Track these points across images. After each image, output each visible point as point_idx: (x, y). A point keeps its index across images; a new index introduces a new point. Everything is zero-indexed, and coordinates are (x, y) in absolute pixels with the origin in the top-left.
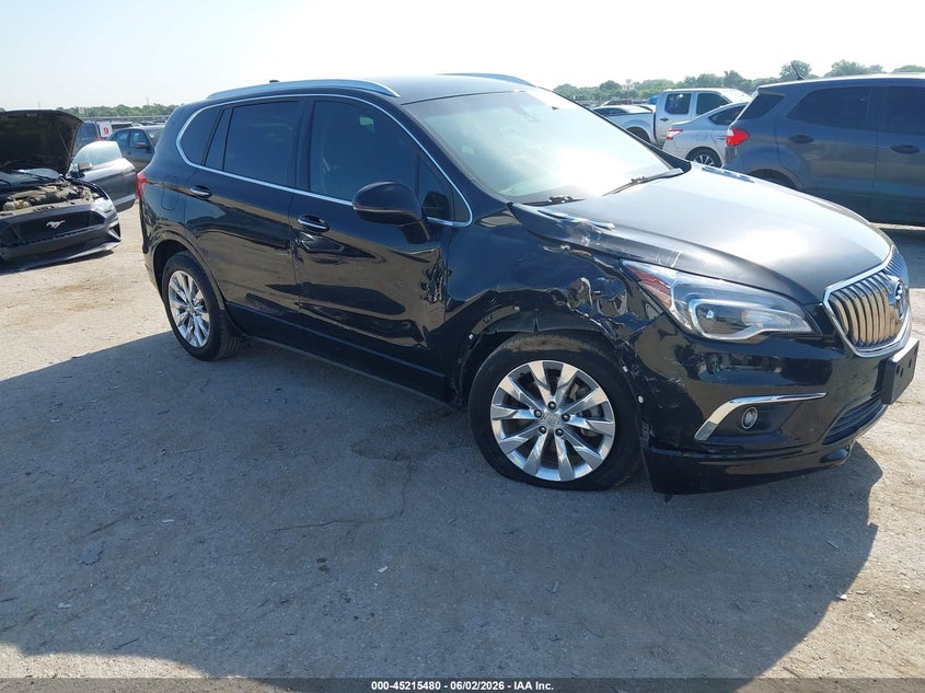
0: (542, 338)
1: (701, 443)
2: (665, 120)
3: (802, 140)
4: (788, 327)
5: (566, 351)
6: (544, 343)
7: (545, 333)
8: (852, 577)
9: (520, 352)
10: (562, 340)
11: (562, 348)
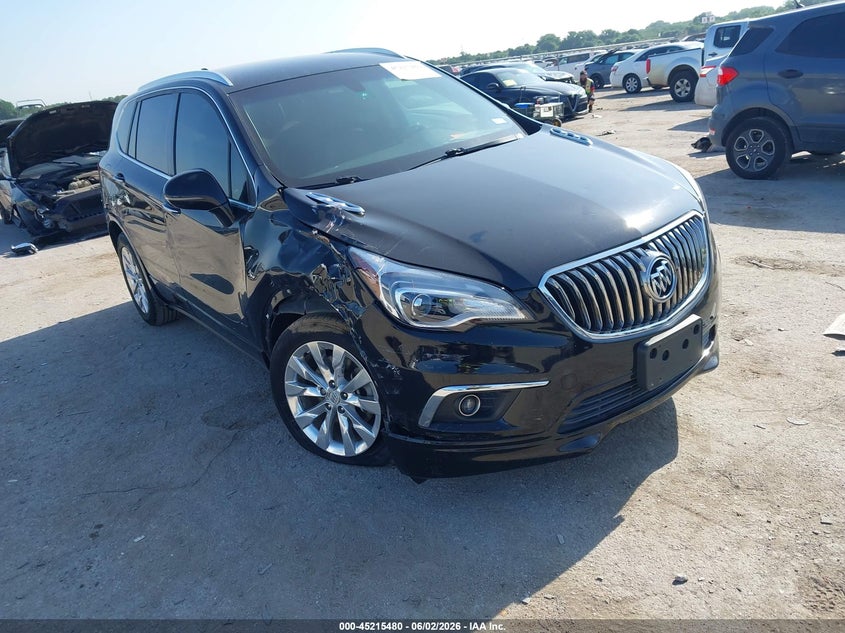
0: (313, 320)
1: (424, 430)
2: (714, 55)
3: (792, 74)
4: (503, 314)
5: (331, 333)
6: (315, 325)
7: (313, 315)
8: (552, 576)
9: (297, 333)
10: (329, 322)
11: (328, 330)
